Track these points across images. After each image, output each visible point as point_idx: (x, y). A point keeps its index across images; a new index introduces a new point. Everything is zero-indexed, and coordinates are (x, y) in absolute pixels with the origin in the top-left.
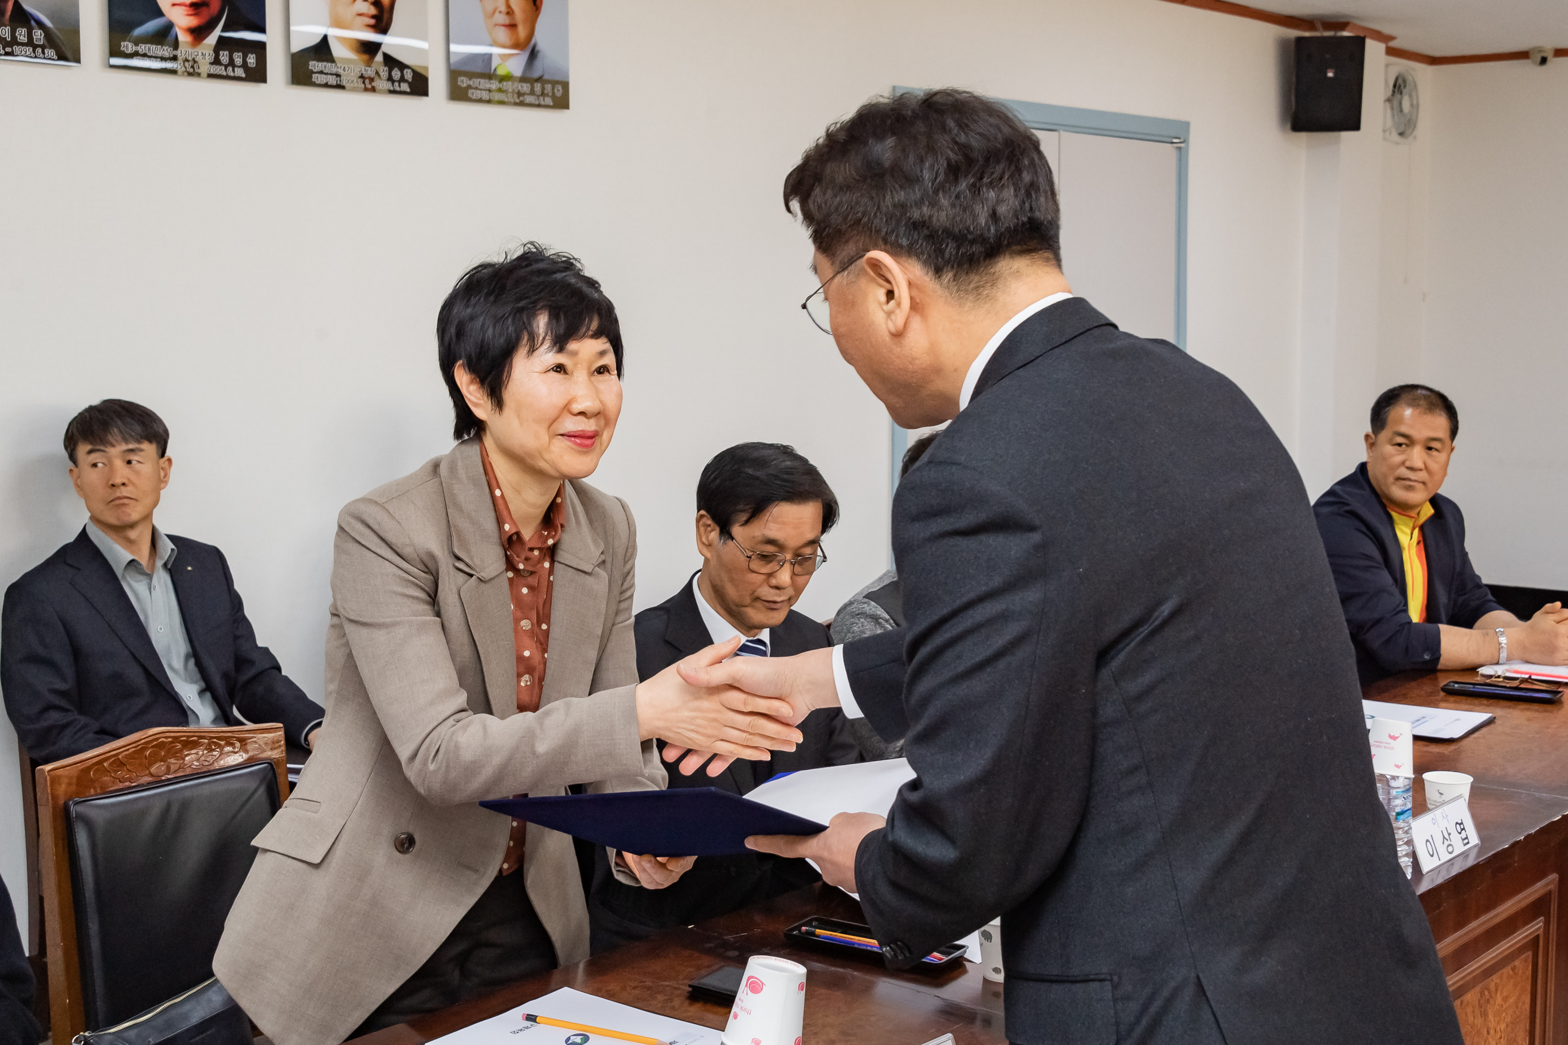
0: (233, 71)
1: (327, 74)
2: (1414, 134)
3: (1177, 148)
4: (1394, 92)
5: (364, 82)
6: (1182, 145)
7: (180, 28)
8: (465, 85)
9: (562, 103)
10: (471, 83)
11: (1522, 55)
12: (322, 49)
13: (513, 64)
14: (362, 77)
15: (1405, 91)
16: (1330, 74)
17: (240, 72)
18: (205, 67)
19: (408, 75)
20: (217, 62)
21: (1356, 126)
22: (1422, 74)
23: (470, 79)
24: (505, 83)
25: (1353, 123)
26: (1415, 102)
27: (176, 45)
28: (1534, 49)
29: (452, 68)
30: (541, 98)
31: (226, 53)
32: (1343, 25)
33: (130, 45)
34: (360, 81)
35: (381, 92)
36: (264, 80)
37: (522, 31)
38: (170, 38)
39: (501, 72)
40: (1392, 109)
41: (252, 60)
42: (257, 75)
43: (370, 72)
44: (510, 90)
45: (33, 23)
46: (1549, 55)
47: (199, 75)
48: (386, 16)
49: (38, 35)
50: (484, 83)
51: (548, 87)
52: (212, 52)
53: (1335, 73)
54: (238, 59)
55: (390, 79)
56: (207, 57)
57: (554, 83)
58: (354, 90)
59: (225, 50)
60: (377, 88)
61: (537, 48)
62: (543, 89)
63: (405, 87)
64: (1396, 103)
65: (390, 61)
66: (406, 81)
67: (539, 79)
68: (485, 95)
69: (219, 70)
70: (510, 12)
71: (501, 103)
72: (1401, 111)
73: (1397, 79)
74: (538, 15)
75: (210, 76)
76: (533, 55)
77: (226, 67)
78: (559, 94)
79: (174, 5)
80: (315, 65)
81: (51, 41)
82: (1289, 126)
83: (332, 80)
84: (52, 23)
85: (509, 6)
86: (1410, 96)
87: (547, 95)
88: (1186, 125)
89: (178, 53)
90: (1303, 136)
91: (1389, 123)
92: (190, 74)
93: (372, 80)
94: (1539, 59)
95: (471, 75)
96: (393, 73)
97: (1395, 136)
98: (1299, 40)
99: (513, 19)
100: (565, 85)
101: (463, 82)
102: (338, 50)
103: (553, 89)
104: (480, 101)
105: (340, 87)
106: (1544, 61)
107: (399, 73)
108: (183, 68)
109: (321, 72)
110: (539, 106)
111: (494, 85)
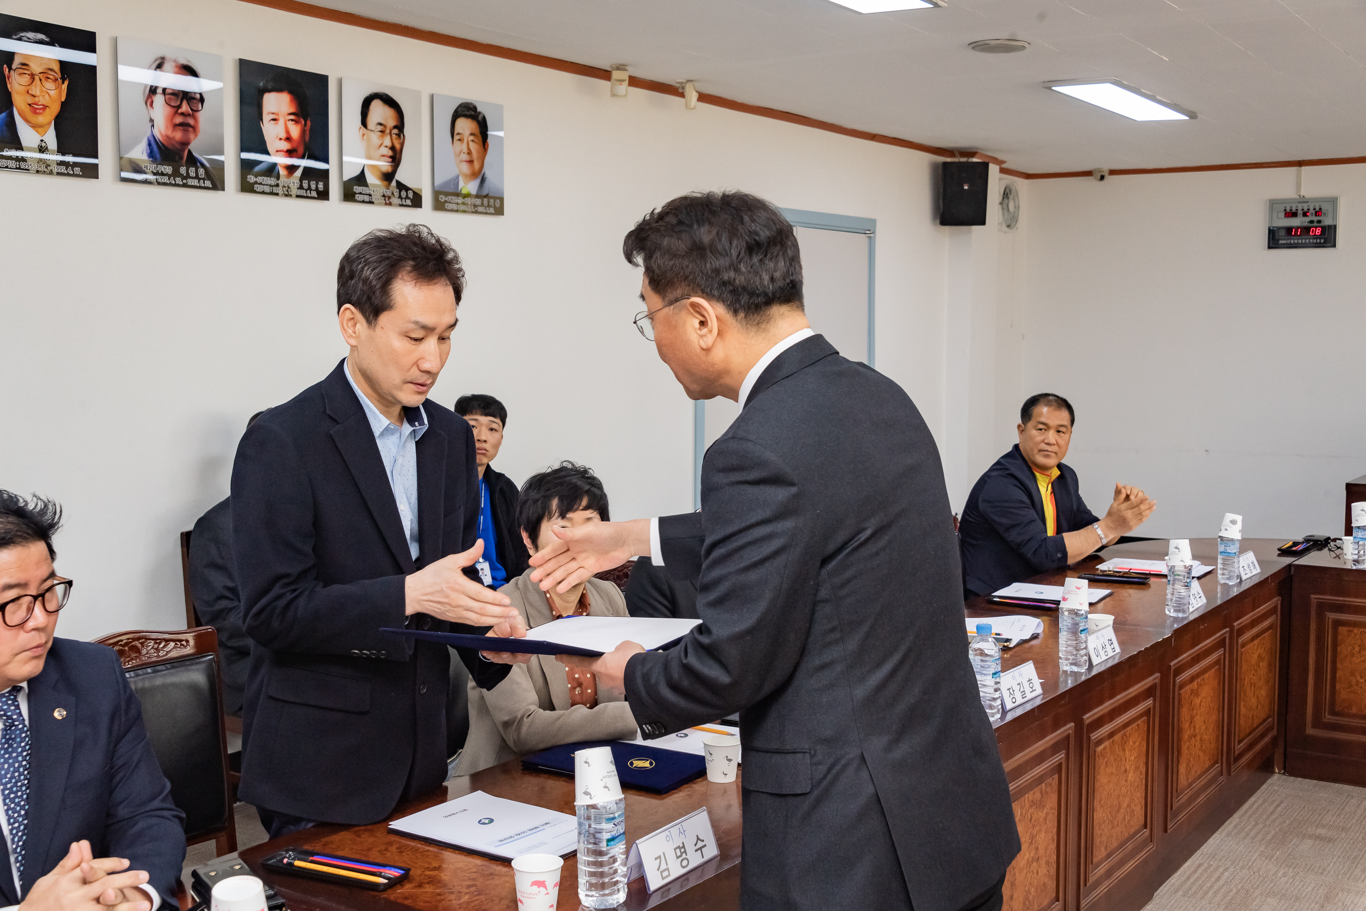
0: (310, 193)
1: (364, 194)
2: (1016, 226)
3: (868, 237)
4: (1003, 198)
5: (385, 200)
6: (872, 235)
7: (280, 166)
8: (443, 201)
9: (499, 211)
10: (447, 199)
11: (1088, 173)
12: (361, 179)
13: (470, 187)
14: (384, 196)
15: (1011, 197)
16: (966, 187)
17: (314, 194)
18: (294, 191)
19: (411, 195)
20: (301, 187)
21: (982, 222)
22: (1021, 185)
23: (446, 197)
24: (466, 199)
25: (980, 220)
26: (1017, 204)
27: (278, 178)
28: (1095, 170)
29: (436, 189)
30: (488, 208)
31: (306, 181)
32: (973, 154)
33: (253, 177)
34: (383, 198)
35: (395, 205)
36: (328, 199)
37: (477, 165)
38: (275, 173)
39: (464, 192)
40: (1003, 209)
41: (321, 186)
42: (324, 195)
43: (389, 193)
44: (470, 203)
45: (198, 164)
46: (1106, 174)
47: (291, 196)
48: (398, 156)
49: (201, 171)
50: (454, 199)
51: (492, 201)
52: (298, 181)
53: (969, 187)
54: (313, 186)
55: (400, 197)
56: (296, 185)
57: (495, 198)
58: (379, 204)
59: (306, 180)
60: (392, 203)
61: (485, 176)
62: (489, 202)
63: (409, 202)
64: (1005, 206)
65: (401, 186)
66: (409, 198)
67: (486, 196)
68: (455, 207)
69: (303, 193)
70: (469, 153)
71: (464, 212)
72: (1008, 210)
73: (1005, 189)
74: (486, 154)
75: (298, 196)
76: (483, 180)
77: (306, 190)
78: (498, 205)
79: (277, 151)
80: (357, 189)
81: (208, 176)
82: (938, 221)
83: (367, 198)
84: (209, 164)
85: (469, 149)
86: (1014, 199)
87: (491, 206)
88: (874, 221)
89: (279, 182)
90: (947, 228)
91: (1001, 219)
92: (286, 195)
93: (389, 198)
94: (1099, 177)
95: (447, 194)
96: (402, 193)
97: (1005, 228)
98: (945, 164)
99: (472, 158)
100: (502, 200)
101: (442, 198)
102: (372, 179)
103: (495, 202)
104: (452, 210)
105: (371, 202)
106: (1102, 178)
107: (405, 193)
108: (282, 192)
109: (360, 193)
110: (486, 213)
111: (460, 200)
